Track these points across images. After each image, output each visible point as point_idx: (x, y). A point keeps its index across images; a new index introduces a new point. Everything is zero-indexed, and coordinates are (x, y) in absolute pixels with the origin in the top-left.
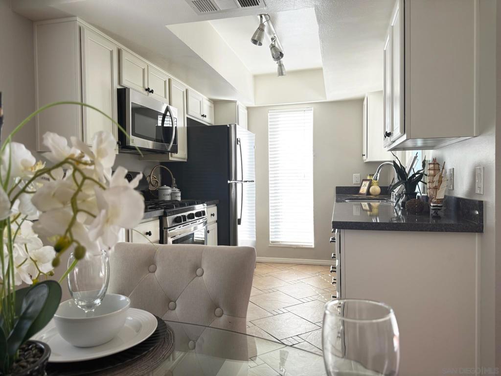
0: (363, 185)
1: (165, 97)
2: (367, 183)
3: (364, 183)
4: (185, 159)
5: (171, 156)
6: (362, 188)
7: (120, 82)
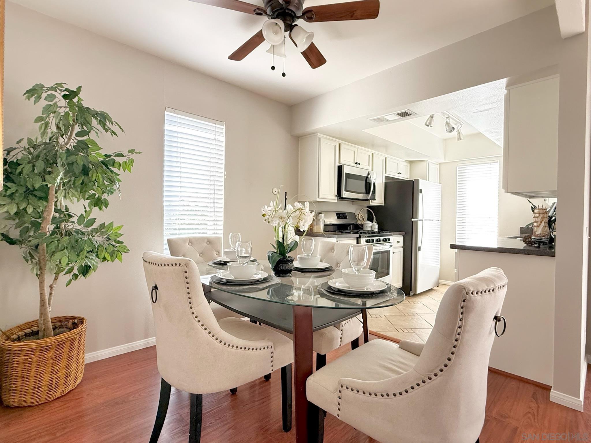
1: (369, 165)
4: (382, 204)
5: (372, 202)
7: (339, 163)
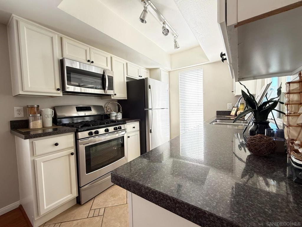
0: (233, 110)
1: (107, 66)
2: (236, 109)
3: (234, 109)
4: (125, 98)
6: (232, 112)
7: (62, 56)
